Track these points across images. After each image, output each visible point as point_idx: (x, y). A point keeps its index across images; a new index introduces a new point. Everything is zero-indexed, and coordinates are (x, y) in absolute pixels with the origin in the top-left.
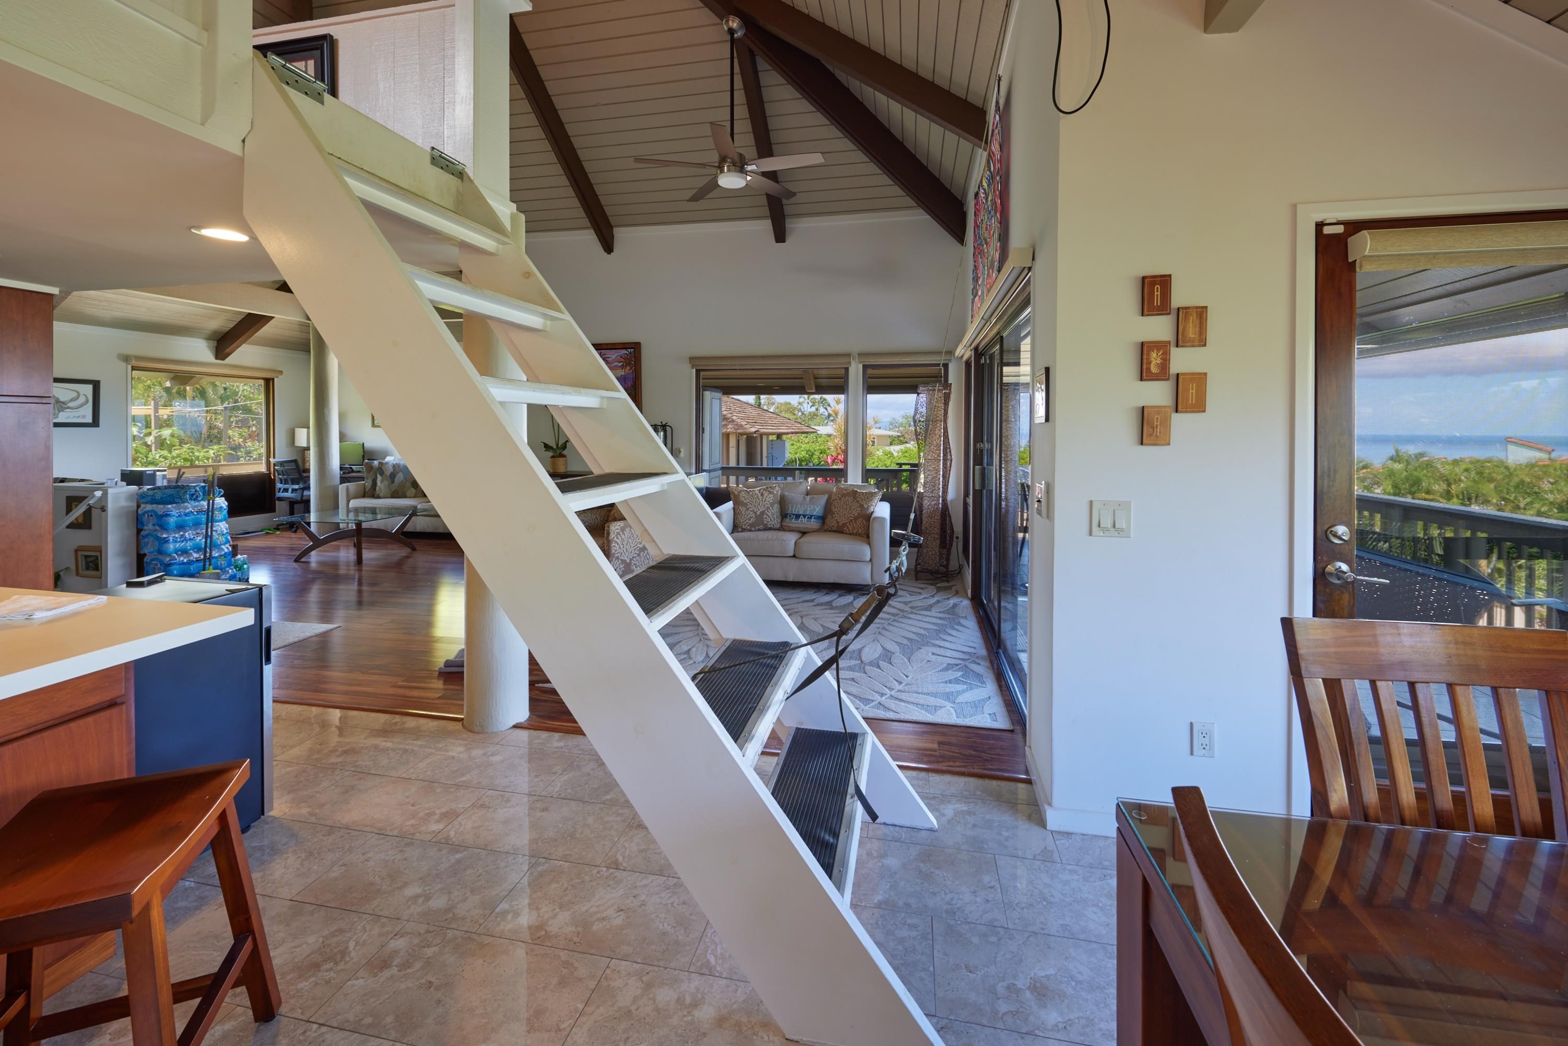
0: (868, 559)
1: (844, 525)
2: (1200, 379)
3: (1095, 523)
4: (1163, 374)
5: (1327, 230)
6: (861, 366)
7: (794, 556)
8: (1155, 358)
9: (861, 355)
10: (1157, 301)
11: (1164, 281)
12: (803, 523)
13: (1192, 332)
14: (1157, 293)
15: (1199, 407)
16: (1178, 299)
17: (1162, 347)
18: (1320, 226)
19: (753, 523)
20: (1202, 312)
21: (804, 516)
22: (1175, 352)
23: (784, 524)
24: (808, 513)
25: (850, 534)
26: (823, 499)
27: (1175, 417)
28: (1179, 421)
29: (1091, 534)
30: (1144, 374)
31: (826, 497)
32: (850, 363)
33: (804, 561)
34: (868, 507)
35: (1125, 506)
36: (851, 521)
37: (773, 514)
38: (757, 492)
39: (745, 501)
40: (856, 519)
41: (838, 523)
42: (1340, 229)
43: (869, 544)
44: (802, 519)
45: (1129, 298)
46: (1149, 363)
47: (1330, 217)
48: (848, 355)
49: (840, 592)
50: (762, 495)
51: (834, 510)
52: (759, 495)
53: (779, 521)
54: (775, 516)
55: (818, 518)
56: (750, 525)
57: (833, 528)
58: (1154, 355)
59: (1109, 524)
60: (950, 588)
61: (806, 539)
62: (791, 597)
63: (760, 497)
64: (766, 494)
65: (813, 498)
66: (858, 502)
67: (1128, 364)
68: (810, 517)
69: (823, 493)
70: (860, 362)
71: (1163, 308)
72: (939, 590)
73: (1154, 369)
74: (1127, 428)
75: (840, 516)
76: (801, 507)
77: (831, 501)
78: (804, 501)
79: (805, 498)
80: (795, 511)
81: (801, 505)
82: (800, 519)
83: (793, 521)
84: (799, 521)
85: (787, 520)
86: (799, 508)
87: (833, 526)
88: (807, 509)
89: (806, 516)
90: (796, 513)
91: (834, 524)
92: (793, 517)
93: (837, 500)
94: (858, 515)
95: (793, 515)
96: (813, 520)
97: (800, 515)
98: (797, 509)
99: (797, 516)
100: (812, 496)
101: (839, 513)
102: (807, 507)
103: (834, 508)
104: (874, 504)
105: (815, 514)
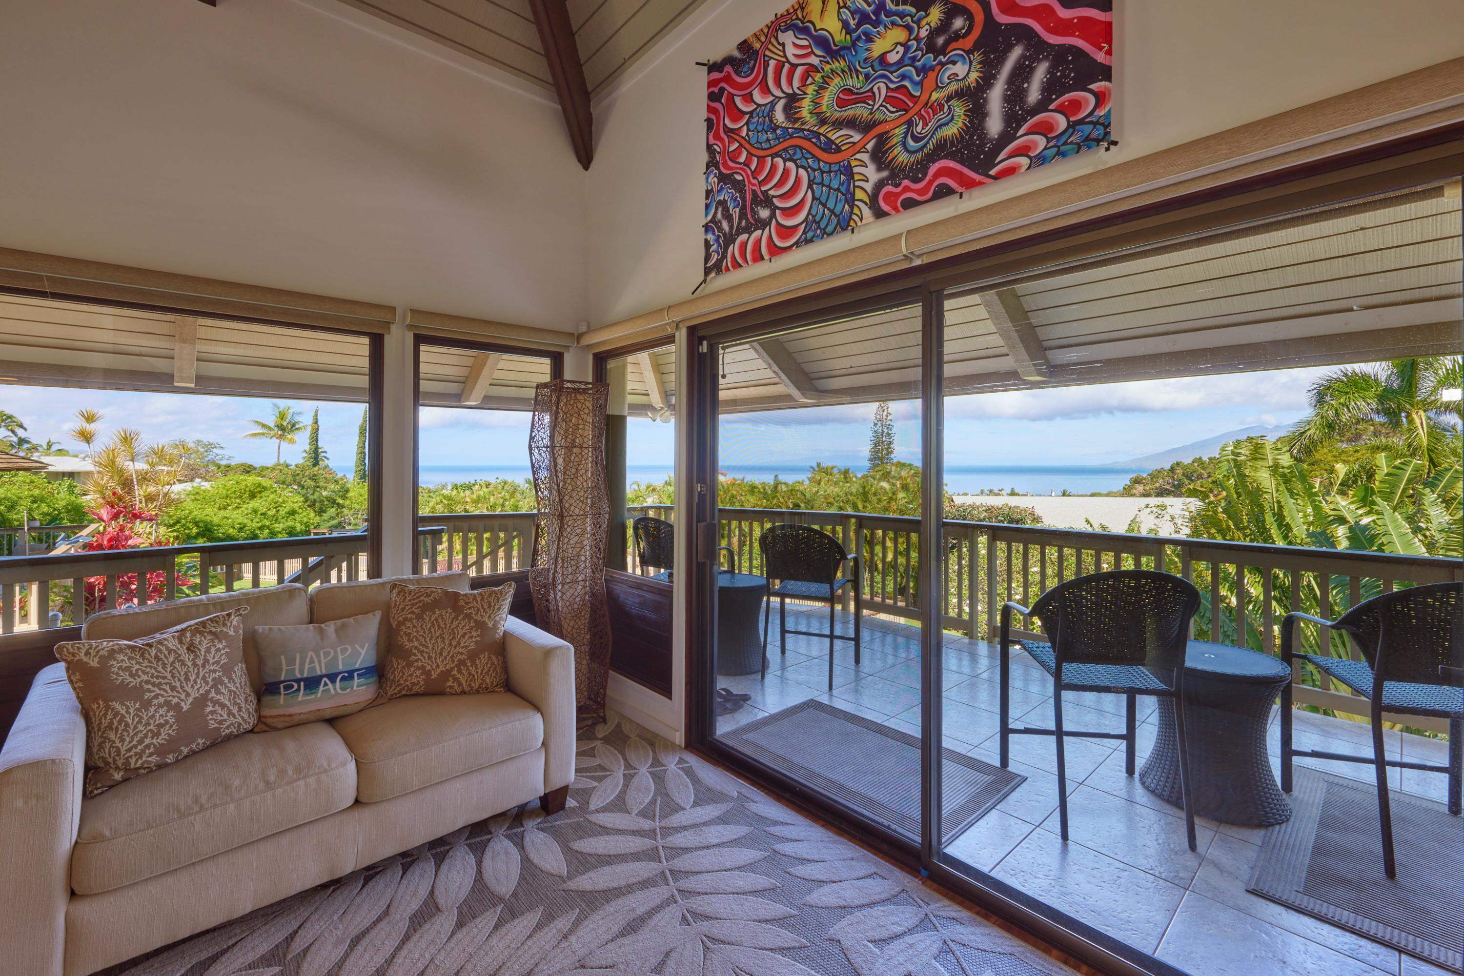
0: (539, 742)
1: (446, 675)
6: (411, 336)
7: (357, 805)
12: (332, 697)
19: (171, 740)
21: (332, 677)
23: (266, 712)
24: (341, 668)
25: (463, 693)
26: (374, 625)
31: (377, 617)
34: (495, 627)
36: (462, 663)
37: (234, 694)
38: (173, 644)
39: (134, 682)
40: (473, 656)
41: (428, 674)
43: (537, 708)
44: (327, 688)
50: (191, 648)
51: (408, 645)
52: (183, 651)
53: (252, 707)
54: (241, 700)
55: (367, 672)
56: (161, 751)
57: (416, 689)
61: (365, 738)
63: (187, 657)
64: (205, 644)
65: (344, 626)
66: (468, 617)
68: (349, 676)
69: (366, 611)
75: (430, 658)
76: (318, 656)
77: (394, 624)
78: (322, 638)
79: (321, 632)
80: (302, 671)
81: (316, 651)
82: (321, 688)
83: (300, 698)
84: (319, 695)
85: (282, 699)
86: (311, 661)
87: (414, 684)
88: (336, 658)
89: (337, 674)
90: (305, 675)
91: (414, 678)
92: (298, 690)
93: (411, 620)
94: (472, 646)
95: (298, 681)
96: (356, 681)
97: (321, 677)
98: (307, 666)
99: (312, 683)
100: (339, 622)
101: (422, 652)
102: (336, 652)
103: (405, 639)
104: (504, 616)
105: (357, 666)
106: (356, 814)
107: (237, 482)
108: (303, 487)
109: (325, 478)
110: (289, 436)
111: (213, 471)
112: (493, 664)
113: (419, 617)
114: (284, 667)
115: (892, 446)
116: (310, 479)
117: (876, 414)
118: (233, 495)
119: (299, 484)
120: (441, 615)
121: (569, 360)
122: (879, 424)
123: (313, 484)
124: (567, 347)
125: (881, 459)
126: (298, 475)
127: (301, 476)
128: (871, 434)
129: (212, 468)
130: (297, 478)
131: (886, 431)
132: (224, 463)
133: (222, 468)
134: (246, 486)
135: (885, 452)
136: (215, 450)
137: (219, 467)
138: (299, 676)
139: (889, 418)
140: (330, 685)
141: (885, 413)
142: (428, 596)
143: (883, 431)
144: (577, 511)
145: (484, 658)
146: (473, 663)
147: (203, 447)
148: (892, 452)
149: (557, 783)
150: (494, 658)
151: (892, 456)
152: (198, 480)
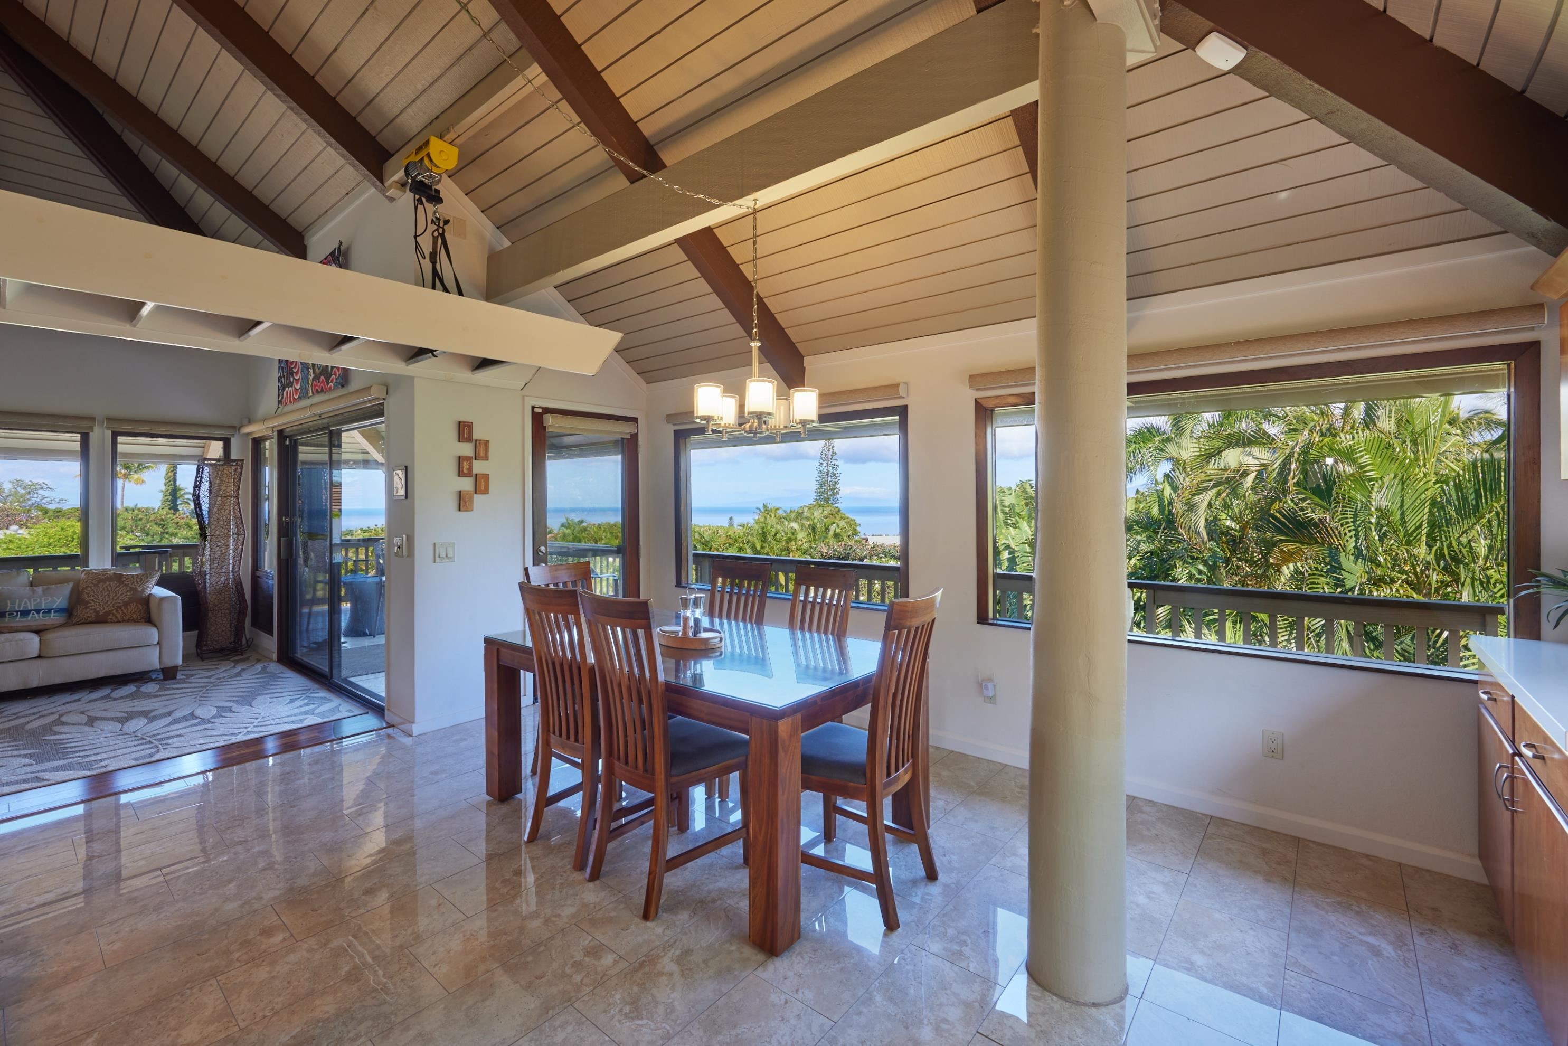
0: (156, 642)
1: (108, 613)
2: (486, 477)
3: (437, 555)
4: (469, 474)
5: (536, 410)
6: (109, 433)
7: (39, 657)
8: (466, 465)
9: (110, 419)
10: (466, 435)
11: (470, 425)
12: (38, 620)
13: (482, 453)
14: (466, 431)
15: (486, 491)
16: (476, 436)
17: (469, 459)
18: (533, 407)
20: (486, 443)
21: (38, 611)
22: (474, 462)
24: (43, 607)
25: (119, 622)
26: (67, 589)
27: (476, 496)
28: (477, 498)
29: (435, 562)
30: (460, 474)
31: (71, 585)
32: (92, 429)
33: (56, 659)
34: (143, 591)
35: (452, 545)
36: (119, 607)
40: (127, 604)
41: (96, 612)
42: (540, 410)
43: (155, 626)
44: (33, 615)
45: (453, 434)
46: (463, 468)
47: (537, 404)
48: (92, 419)
49: (112, 687)
51: (87, 599)
55: (60, 611)
57: (90, 619)
58: (465, 463)
59: (444, 556)
60: (248, 659)
61: (50, 636)
62: (38, 704)
65: (48, 589)
66: (123, 586)
67: (452, 468)
68: (49, 611)
70: (108, 428)
71: (469, 439)
72: (236, 662)
73: (465, 471)
74: (452, 503)
75: (100, 605)
76: (30, 601)
77: (80, 589)
78: (33, 593)
79: (34, 591)
80: (19, 607)
81: (29, 599)
82: (31, 615)
83: (17, 619)
84: (29, 618)
85: (7, 620)
86: (26, 603)
87: (88, 617)
88: (41, 602)
89: (40, 610)
90: (21, 609)
91: (89, 614)
92: (17, 615)
93: (91, 587)
94: (126, 600)
95: (17, 612)
96: (53, 614)
97: (30, 611)
98: (23, 605)
99: (25, 613)
100: (45, 587)
101: (95, 602)
102: (41, 600)
103: (86, 596)
104: (151, 586)
105: (54, 607)
106: (39, 661)
107: (62, 529)
108: (148, 534)
109: (176, 523)
110: (135, 476)
111: (37, 517)
112: (138, 608)
113: (96, 585)
114: (9, 605)
115: (838, 486)
116: (156, 524)
117: (821, 453)
118: (56, 543)
119: (143, 530)
120: (110, 585)
121: (234, 442)
122: (825, 464)
123: (160, 530)
124: (233, 435)
125: (827, 500)
126: (141, 519)
127: (144, 521)
128: (816, 474)
129: (34, 513)
130: (140, 523)
131: (831, 471)
132: (52, 507)
133: (51, 513)
134: (74, 533)
135: (830, 493)
136: (40, 492)
137: (46, 512)
138: (17, 609)
139: (834, 458)
140: (36, 615)
141: (830, 453)
142: (103, 575)
143: (829, 471)
144: (217, 533)
145: (133, 606)
146: (126, 608)
147: (25, 488)
148: (838, 493)
149: (169, 663)
150: (140, 606)
151: (838, 496)
152: (14, 527)
